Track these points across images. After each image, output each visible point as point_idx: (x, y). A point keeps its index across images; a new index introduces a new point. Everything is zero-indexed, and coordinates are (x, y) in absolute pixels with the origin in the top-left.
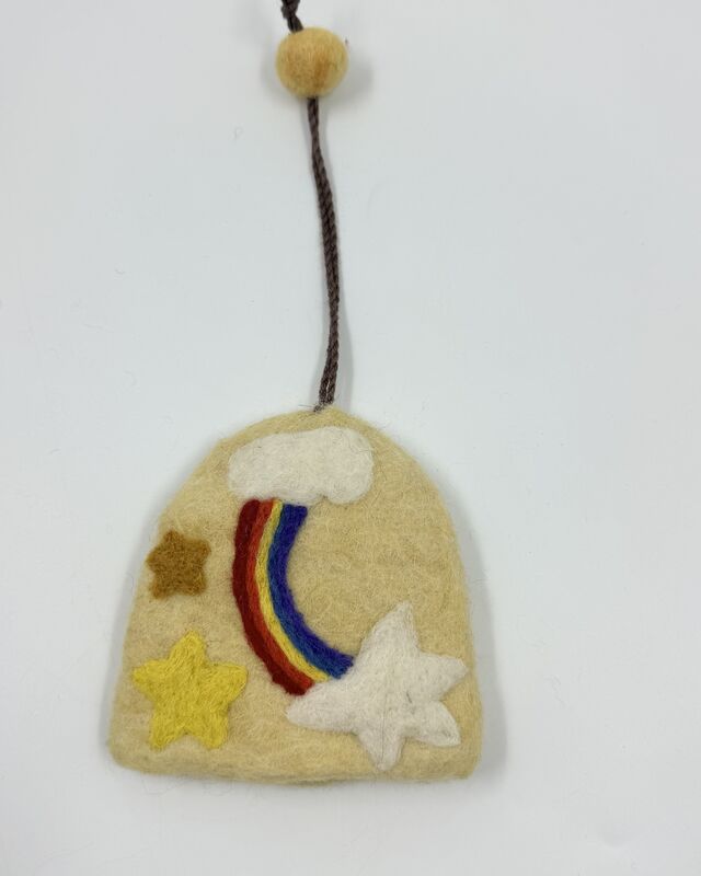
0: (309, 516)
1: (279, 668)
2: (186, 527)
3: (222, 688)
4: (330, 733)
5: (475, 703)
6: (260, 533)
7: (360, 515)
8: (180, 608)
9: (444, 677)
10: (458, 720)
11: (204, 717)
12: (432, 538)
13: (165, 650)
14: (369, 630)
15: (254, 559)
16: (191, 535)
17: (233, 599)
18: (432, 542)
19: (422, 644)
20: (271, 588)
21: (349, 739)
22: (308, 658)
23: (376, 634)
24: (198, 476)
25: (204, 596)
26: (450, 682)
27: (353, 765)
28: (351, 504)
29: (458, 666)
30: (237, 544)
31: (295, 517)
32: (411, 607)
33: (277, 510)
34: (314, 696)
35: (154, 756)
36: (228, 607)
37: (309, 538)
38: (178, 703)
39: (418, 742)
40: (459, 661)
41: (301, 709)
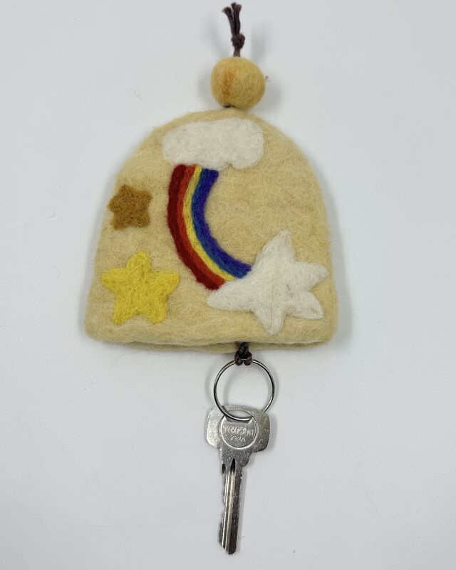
0: (219, 177)
1: (201, 272)
2: (136, 182)
3: (163, 285)
4: (236, 312)
5: (333, 294)
6: (186, 185)
7: (255, 176)
8: (132, 237)
9: (312, 276)
10: (322, 303)
11: (151, 304)
12: (304, 189)
13: (123, 262)
14: (261, 249)
15: (182, 203)
16: (138, 188)
17: (168, 230)
18: (304, 193)
19: (297, 257)
20: (194, 223)
21: (248, 316)
22: (222, 267)
23: (267, 249)
24: (142, 149)
25: (149, 228)
26: (317, 280)
27: (251, 332)
28: (248, 169)
29: (323, 270)
30: (170, 194)
31: (210, 177)
32: (290, 233)
33: (197, 172)
34: (225, 290)
35: (116, 329)
36: (165, 235)
37: (219, 192)
38: (132, 294)
39: (295, 317)
40: (323, 268)
41: (216, 297)
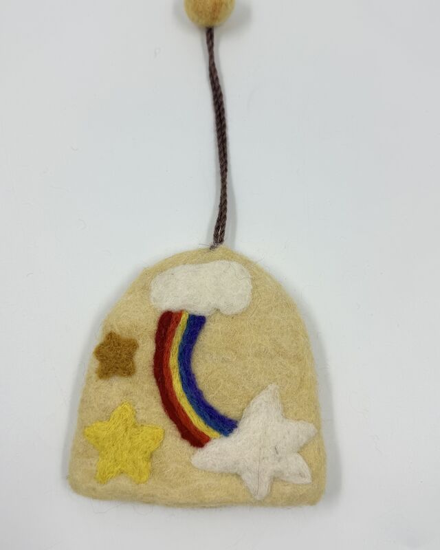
0: (207, 323)
1: (187, 429)
2: (122, 328)
3: (147, 442)
4: (222, 474)
5: (321, 454)
6: (173, 331)
7: (242, 323)
8: (117, 386)
9: (300, 436)
10: (310, 466)
11: (134, 462)
12: (292, 339)
13: (107, 415)
14: (248, 402)
15: (168, 352)
16: (125, 335)
17: (154, 380)
18: (292, 342)
19: (285, 413)
20: (180, 373)
21: (235, 478)
22: (207, 422)
23: (254, 406)
24: (130, 293)
25: (134, 377)
26: (305, 440)
27: (237, 496)
28: (236, 315)
29: (311, 428)
30: (157, 341)
31: (197, 323)
32: (278, 387)
33: (184, 318)
34: (211, 448)
35: (99, 488)
36: (150, 385)
37: (207, 338)
38: (116, 451)
39: (282, 481)
40: (311, 425)
41: (201, 457)
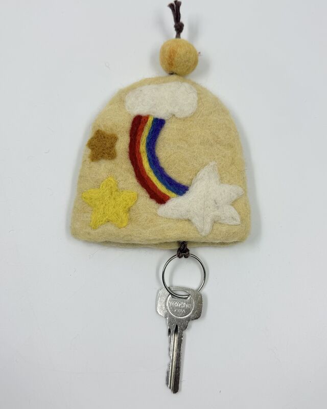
0: (166, 124)
1: (153, 191)
2: (107, 127)
3: (126, 201)
4: (178, 220)
5: (248, 207)
6: (142, 130)
7: (191, 123)
8: (104, 166)
9: (232, 194)
10: (239, 213)
11: (117, 214)
12: (226, 132)
13: (97, 185)
14: (196, 174)
15: (139, 142)
16: (108, 132)
17: (130, 162)
18: (226, 135)
19: (221, 180)
20: (148, 156)
21: (187, 222)
22: (168, 188)
23: (200, 174)
24: (111, 104)
25: (116, 160)
26: (235, 197)
27: (189, 233)
28: (187, 118)
29: (240, 190)
30: (131, 136)
31: (159, 124)
32: (216, 163)
33: (150, 120)
34: (170, 204)
35: (92, 232)
36: (127, 165)
37: (166, 134)
38: (104, 208)
39: (220, 223)
40: (240, 188)
41: (164, 209)
